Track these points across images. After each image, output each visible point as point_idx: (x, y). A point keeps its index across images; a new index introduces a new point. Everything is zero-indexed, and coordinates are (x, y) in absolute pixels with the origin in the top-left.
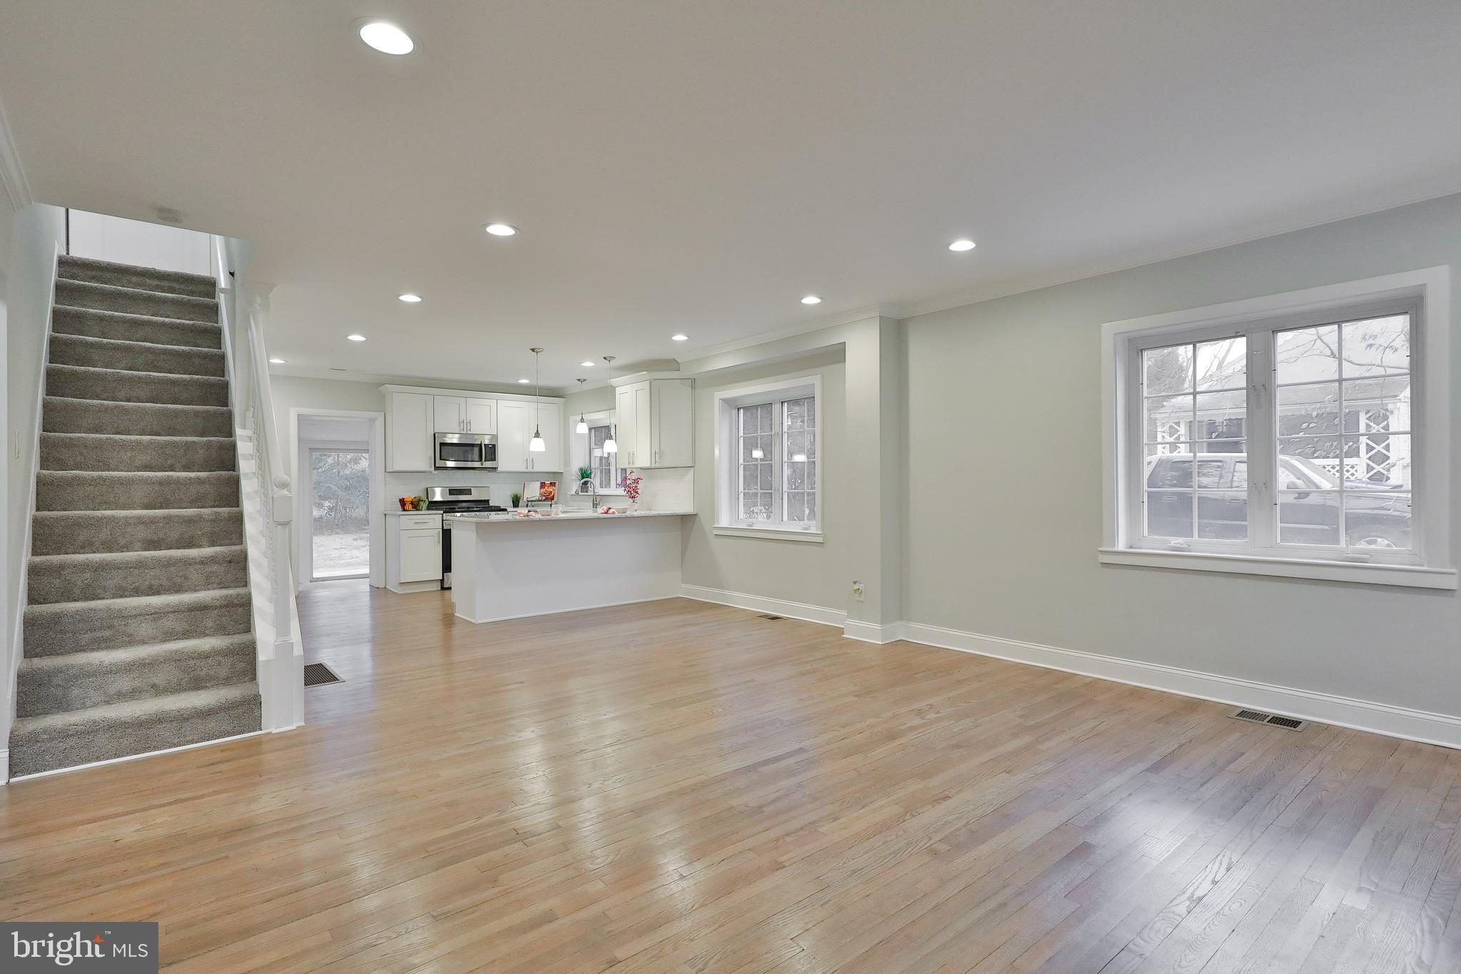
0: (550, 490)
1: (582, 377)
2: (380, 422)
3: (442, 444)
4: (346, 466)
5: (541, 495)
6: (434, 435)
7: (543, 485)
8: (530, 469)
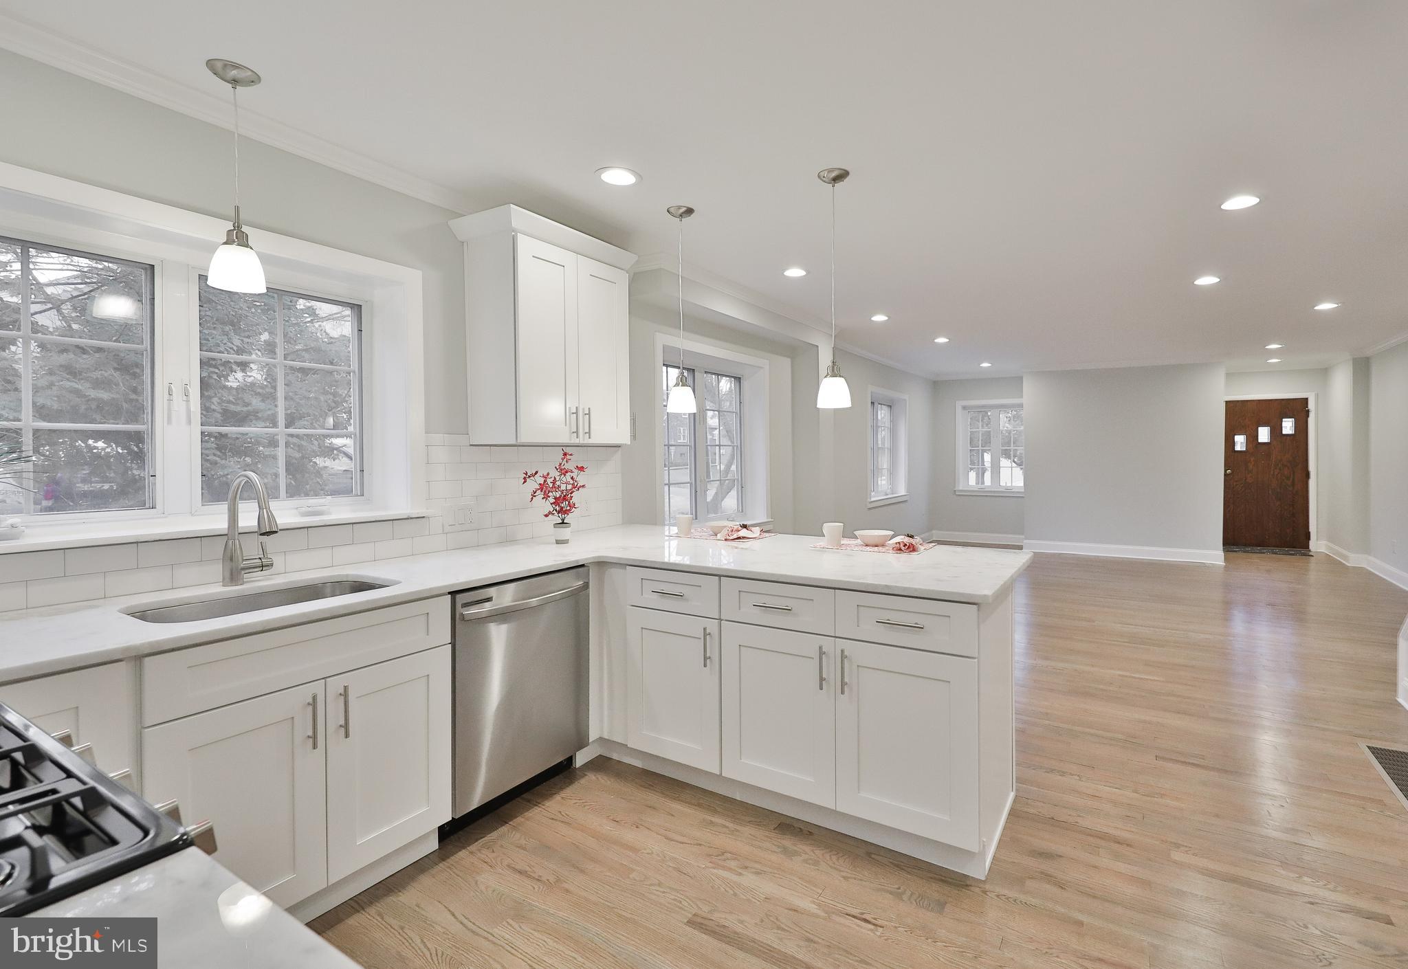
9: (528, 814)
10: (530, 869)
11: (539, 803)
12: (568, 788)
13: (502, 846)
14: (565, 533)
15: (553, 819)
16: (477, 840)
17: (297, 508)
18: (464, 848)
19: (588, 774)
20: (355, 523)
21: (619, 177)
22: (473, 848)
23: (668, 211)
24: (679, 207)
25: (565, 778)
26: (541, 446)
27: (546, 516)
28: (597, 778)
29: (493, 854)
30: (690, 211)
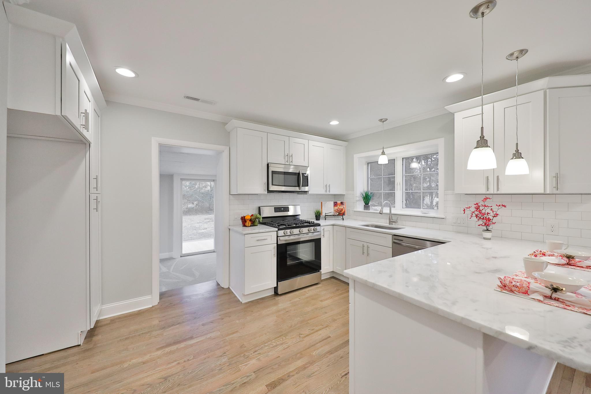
0: (341, 207)
1: (384, 117)
2: (226, 154)
3: (273, 172)
4: (202, 188)
5: (336, 211)
6: (268, 165)
7: (335, 204)
8: (328, 193)
14: (487, 235)
27: (479, 225)
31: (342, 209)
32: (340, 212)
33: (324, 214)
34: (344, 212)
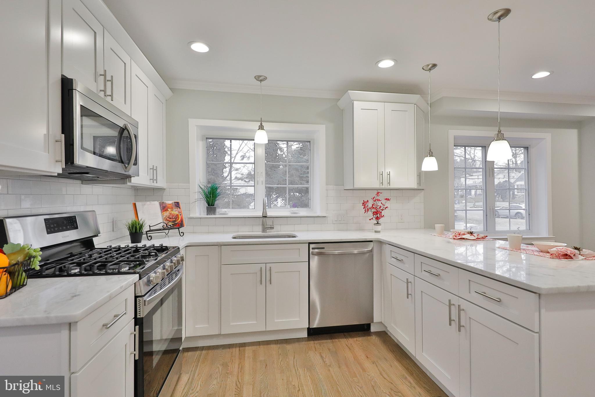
0: (175, 212)
5: (166, 220)
7: (164, 208)
9: (340, 340)
10: (325, 357)
11: (347, 338)
12: (361, 337)
13: (324, 346)
14: (378, 228)
15: (347, 345)
16: (319, 340)
17: (290, 211)
18: (314, 341)
19: (373, 335)
20: (288, 217)
21: (386, 64)
22: (316, 342)
23: (423, 69)
24: (428, 65)
25: (364, 333)
26: (365, 190)
27: (370, 220)
28: (375, 339)
29: (320, 347)
30: (434, 66)
31: (177, 215)
32: (175, 221)
33: (146, 229)
34: (182, 221)
